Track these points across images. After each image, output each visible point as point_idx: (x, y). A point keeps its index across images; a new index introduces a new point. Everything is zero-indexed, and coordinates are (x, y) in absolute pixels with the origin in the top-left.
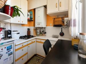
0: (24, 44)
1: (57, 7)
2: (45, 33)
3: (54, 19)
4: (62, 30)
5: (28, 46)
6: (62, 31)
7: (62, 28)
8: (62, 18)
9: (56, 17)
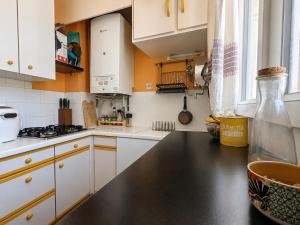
0: (36, 158)
1: (168, 15)
2: (130, 116)
3: (161, 64)
4: (185, 102)
5: (58, 164)
6: (185, 107)
7: (185, 98)
8: (187, 61)
9: (168, 59)
